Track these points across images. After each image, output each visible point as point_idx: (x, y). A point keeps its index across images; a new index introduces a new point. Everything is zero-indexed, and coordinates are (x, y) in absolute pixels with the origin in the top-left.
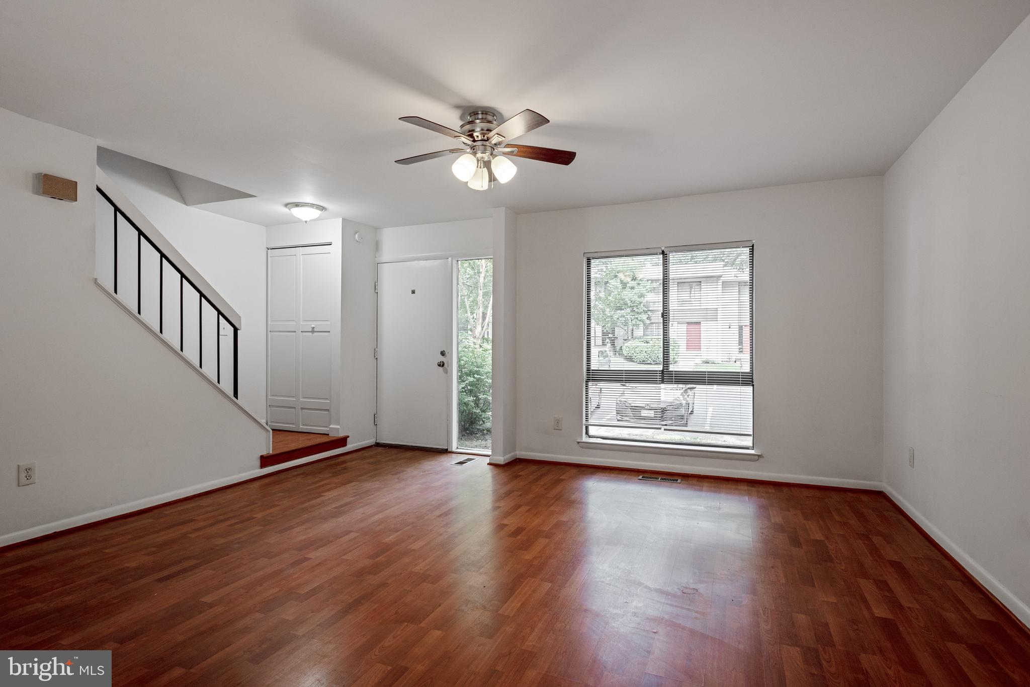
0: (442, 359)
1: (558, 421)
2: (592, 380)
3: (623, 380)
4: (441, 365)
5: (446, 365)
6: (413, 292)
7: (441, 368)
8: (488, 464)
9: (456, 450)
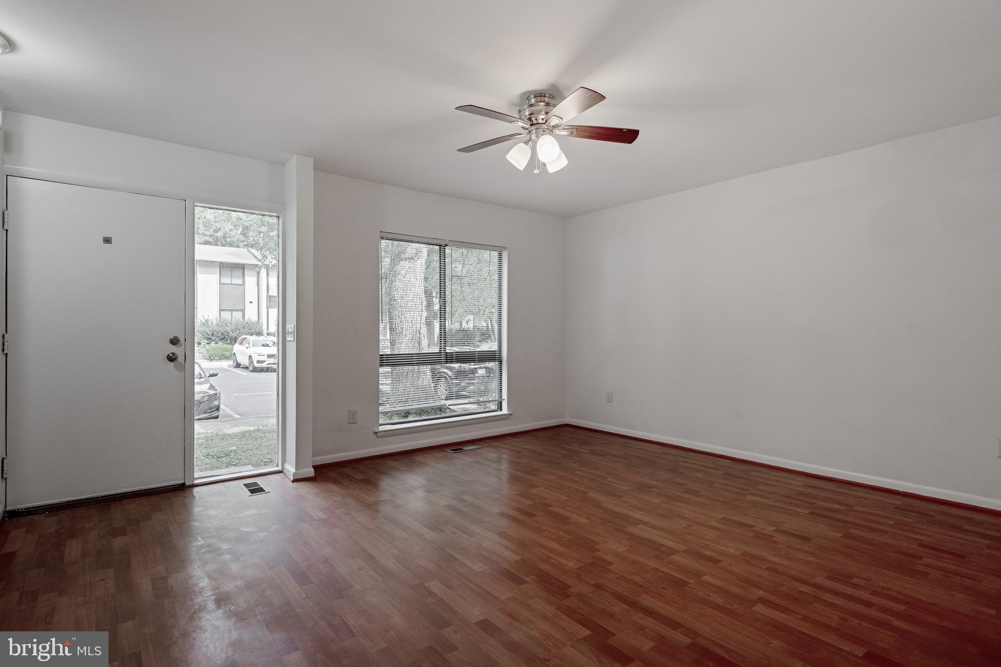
0: (173, 349)
1: (353, 415)
2: (386, 365)
3: (414, 363)
4: (172, 358)
5: (181, 359)
6: (107, 240)
7: (172, 364)
8: (293, 482)
9: (196, 482)
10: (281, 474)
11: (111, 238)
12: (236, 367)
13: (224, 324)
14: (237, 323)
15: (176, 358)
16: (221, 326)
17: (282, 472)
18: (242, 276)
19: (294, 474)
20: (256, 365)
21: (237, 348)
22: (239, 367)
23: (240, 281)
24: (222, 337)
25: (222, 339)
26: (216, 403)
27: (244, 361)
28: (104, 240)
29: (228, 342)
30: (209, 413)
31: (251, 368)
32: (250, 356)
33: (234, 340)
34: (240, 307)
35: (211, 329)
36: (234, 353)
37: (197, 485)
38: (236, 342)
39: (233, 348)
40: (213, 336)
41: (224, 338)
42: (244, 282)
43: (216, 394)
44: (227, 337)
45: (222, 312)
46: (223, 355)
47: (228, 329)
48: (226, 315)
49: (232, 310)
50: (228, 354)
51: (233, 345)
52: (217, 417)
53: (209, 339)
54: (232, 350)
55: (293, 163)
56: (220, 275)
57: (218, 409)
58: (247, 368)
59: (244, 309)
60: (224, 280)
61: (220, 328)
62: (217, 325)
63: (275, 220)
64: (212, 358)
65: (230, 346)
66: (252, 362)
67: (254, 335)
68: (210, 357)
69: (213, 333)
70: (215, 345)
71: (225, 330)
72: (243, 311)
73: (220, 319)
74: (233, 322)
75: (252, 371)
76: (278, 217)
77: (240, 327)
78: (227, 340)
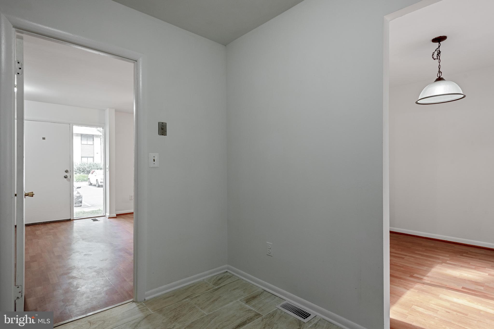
1: (131, 197)
7: (66, 179)
8: (108, 218)
9: (74, 219)
10: (105, 217)
11: (45, 138)
12: (90, 185)
13: (83, 164)
14: (90, 164)
15: (67, 177)
16: (82, 165)
17: (105, 216)
18: (92, 140)
19: (109, 216)
20: (100, 184)
21: (90, 176)
22: (91, 185)
23: (91, 143)
24: (83, 171)
25: (83, 172)
26: (80, 200)
27: (94, 182)
28: (43, 138)
29: (86, 173)
30: (77, 204)
31: (97, 186)
32: (97, 180)
33: (89, 172)
34: (92, 156)
35: (77, 167)
36: (89, 178)
37: (75, 220)
38: (89, 173)
39: (88, 176)
40: (78, 170)
41: (84, 171)
42: (93, 143)
43: (80, 196)
44: (85, 170)
45: (82, 158)
46: (83, 179)
47: (86, 167)
48: (85, 160)
49: (88, 157)
50: (86, 179)
51: (88, 174)
52: (81, 206)
53: (76, 171)
54: (88, 177)
55: (108, 110)
56: (81, 140)
57: (81, 202)
58: (95, 186)
59: (94, 156)
60: (83, 142)
61: (82, 166)
62: (80, 165)
63: (102, 129)
64: (78, 181)
65: (87, 175)
66: (98, 183)
67: (99, 170)
68: (77, 180)
69: (78, 169)
70: (79, 174)
71: (84, 167)
72: (93, 157)
73: (81, 162)
74: (88, 163)
75: (97, 187)
76: (103, 128)
77: (92, 166)
78: (85, 172)
